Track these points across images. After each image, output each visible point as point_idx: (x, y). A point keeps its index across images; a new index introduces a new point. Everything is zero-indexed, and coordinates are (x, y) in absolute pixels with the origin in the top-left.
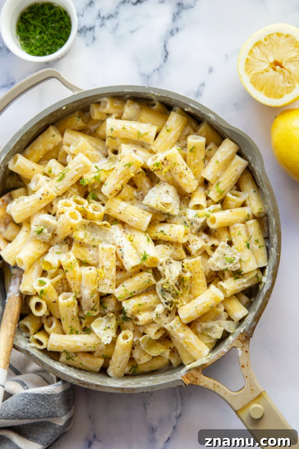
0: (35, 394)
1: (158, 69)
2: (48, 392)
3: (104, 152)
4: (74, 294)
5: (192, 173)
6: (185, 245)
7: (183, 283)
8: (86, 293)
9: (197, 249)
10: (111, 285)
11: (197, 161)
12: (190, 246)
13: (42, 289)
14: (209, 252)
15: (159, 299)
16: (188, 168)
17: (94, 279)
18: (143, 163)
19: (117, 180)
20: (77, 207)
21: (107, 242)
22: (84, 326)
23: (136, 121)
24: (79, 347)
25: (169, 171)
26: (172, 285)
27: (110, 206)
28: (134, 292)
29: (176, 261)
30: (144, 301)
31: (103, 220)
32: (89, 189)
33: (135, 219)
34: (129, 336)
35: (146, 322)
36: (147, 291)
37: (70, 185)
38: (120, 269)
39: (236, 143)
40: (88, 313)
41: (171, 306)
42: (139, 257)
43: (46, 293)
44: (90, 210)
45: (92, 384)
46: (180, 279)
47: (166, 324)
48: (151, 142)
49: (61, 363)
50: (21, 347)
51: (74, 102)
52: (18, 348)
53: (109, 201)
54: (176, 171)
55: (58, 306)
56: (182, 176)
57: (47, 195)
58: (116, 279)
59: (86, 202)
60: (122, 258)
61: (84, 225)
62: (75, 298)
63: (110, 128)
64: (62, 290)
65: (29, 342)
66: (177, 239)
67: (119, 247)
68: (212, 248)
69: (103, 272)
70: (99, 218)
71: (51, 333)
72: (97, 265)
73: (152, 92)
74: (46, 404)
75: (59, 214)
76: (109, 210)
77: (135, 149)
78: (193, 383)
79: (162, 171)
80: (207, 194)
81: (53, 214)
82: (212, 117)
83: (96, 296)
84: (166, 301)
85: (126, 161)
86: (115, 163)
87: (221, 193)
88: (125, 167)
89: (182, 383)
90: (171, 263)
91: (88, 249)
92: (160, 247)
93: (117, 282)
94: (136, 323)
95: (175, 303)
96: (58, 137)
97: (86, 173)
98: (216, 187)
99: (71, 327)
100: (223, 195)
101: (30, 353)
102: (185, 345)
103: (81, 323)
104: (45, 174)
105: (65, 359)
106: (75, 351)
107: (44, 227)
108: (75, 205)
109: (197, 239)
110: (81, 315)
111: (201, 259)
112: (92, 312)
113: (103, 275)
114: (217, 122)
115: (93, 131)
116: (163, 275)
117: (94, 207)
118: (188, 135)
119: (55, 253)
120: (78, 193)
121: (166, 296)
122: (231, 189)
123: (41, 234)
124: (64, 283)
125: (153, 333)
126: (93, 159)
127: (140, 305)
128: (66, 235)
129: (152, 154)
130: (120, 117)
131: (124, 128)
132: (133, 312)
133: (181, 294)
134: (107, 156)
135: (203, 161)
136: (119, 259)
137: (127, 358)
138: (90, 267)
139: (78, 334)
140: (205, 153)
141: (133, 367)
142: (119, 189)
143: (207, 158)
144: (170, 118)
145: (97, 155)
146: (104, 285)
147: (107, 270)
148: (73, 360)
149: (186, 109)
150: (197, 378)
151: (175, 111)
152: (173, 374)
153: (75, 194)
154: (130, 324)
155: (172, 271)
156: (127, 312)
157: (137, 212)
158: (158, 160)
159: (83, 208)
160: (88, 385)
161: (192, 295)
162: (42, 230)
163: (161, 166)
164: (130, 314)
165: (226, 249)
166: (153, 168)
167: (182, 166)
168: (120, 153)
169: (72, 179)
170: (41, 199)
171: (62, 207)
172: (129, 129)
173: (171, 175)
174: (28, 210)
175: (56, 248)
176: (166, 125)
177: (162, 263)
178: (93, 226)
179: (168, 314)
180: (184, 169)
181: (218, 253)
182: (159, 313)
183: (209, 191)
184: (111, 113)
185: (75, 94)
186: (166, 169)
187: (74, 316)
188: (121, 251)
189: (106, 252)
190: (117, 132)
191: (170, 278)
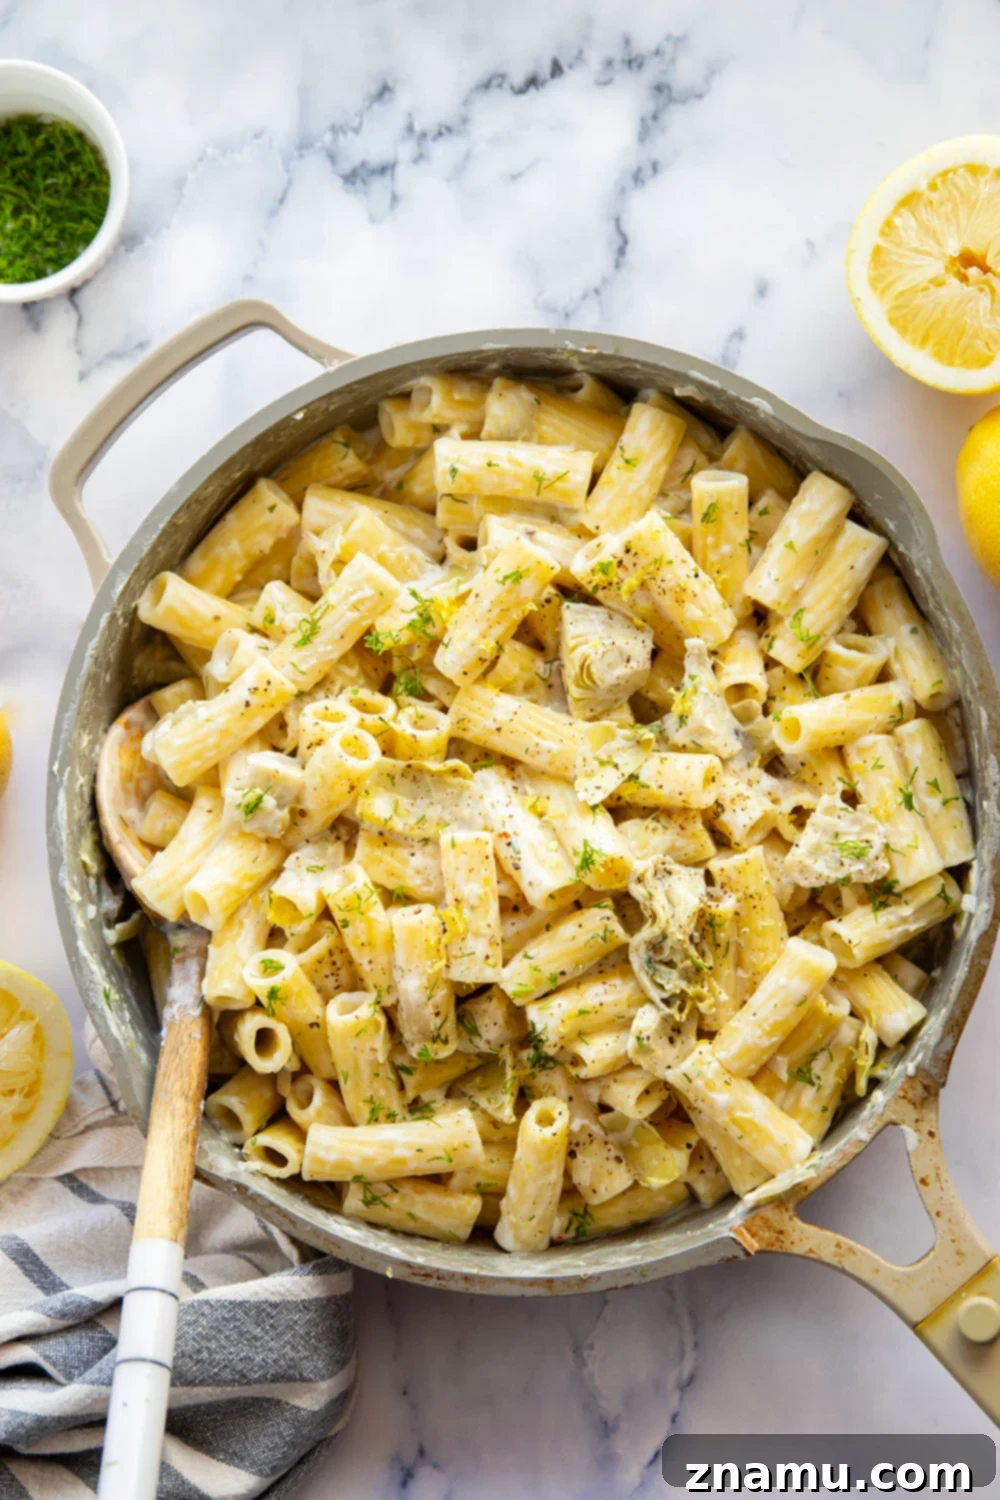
0: (231, 1303)
1: (597, 292)
2: (273, 1293)
3: (434, 546)
4: (372, 996)
5: (713, 586)
6: (711, 815)
7: (714, 933)
8: (411, 988)
9: (749, 823)
10: (487, 957)
11: (726, 549)
12: (726, 817)
13: (273, 984)
14: (787, 830)
15: (643, 991)
16: (701, 572)
17: (433, 940)
18: (558, 568)
19: (483, 626)
20: (363, 720)
21: (466, 824)
22: (411, 1094)
23: (526, 440)
24: (402, 1161)
25: (643, 585)
26: (679, 940)
27: (465, 711)
28: (563, 973)
29: (687, 865)
30: (596, 1001)
31: (448, 757)
32: (397, 666)
33: (545, 744)
34: (555, 1114)
35: (607, 1066)
36: (603, 968)
37: (336, 655)
38: (513, 905)
39: (844, 484)
40: (423, 1052)
41: (681, 1010)
42: (569, 860)
43: (287, 997)
44: (404, 726)
45: (452, 1275)
46: (703, 921)
47: (669, 1067)
48: (579, 501)
49: (348, 1217)
50: (219, 1174)
51: (330, 396)
52: (210, 1178)
53: (460, 696)
54: (663, 585)
55: (326, 1038)
56: (685, 596)
57: (266, 690)
58: (503, 941)
59: (388, 704)
60: (517, 868)
61: (388, 775)
62: (378, 1007)
63: (447, 466)
64: (336, 985)
65: (242, 1158)
66: (683, 797)
67: (505, 835)
68: (794, 817)
69: (461, 916)
70: (433, 751)
71: (310, 1124)
72: (437, 900)
73: (570, 346)
74: (267, 1332)
75: (309, 747)
76: (462, 725)
77: (531, 528)
78: (770, 1248)
79: (619, 589)
80: (766, 649)
81: (290, 749)
82: (764, 406)
83: (442, 993)
84: (665, 995)
85: (504, 565)
86: (471, 576)
87: (811, 642)
88: (503, 583)
89: (737, 1248)
90: (670, 873)
91: (405, 852)
92: (632, 826)
93: (507, 947)
94: (574, 1072)
95: (692, 998)
96: (286, 512)
97: (383, 613)
98: (792, 627)
99: (371, 1100)
100: (815, 648)
101: (250, 1192)
102: (735, 1132)
103: (402, 1087)
104: (254, 630)
105: (361, 1205)
106: (388, 1176)
107: (266, 792)
108: (355, 716)
109: (746, 793)
110: (400, 1060)
111: (765, 855)
112: (435, 1046)
113: (461, 927)
114: (781, 422)
115: (394, 484)
116: (647, 914)
117: (415, 719)
118: (691, 472)
119: (305, 871)
120: (362, 681)
121: (662, 978)
122: (841, 630)
123: (257, 813)
124: (339, 964)
125: (632, 1101)
126: (400, 571)
127: (582, 1013)
128: (335, 811)
129: (583, 539)
130: (474, 434)
131: (489, 465)
132: (562, 1038)
133: (710, 968)
134: (442, 559)
135: (746, 549)
136: (505, 873)
137: (555, 1185)
138: (415, 907)
139: (394, 1122)
140: (751, 523)
141: (575, 1214)
142: (489, 656)
143: (757, 539)
144: (631, 422)
145: (413, 558)
146: (465, 959)
147: (473, 908)
148: (386, 1205)
149: (678, 392)
150: (781, 1232)
151: (645, 401)
152: (703, 1225)
153: (353, 682)
154: (556, 1079)
155: (675, 899)
156: (543, 1037)
157: (551, 723)
158: (605, 556)
159: (380, 722)
160: (439, 1278)
161: (746, 971)
162: (260, 799)
163: (615, 574)
164: (555, 1046)
165: (839, 817)
166: (590, 582)
167: (681, 568)
168: (485, 543)
169: (342, 637)
170: (247, 704)
171: (316, 724)
172: (506, 466)
173: (649, 597)
174: (211, 741)
175: (305, 855)
176: (619, 444)
177: (643, 875)
178: (418, 777)
179: (674, 1035)
180: (688, 576)
181: (816, 831)
182: (644, 1035)
183: (773, 638)
184: (446, 422)
185: (331, 369)
186: (631, 581)
187: (378, 1064)
188: (510, 849)
189: (465, 853)
190: (469, 479)
191: (671, 921)
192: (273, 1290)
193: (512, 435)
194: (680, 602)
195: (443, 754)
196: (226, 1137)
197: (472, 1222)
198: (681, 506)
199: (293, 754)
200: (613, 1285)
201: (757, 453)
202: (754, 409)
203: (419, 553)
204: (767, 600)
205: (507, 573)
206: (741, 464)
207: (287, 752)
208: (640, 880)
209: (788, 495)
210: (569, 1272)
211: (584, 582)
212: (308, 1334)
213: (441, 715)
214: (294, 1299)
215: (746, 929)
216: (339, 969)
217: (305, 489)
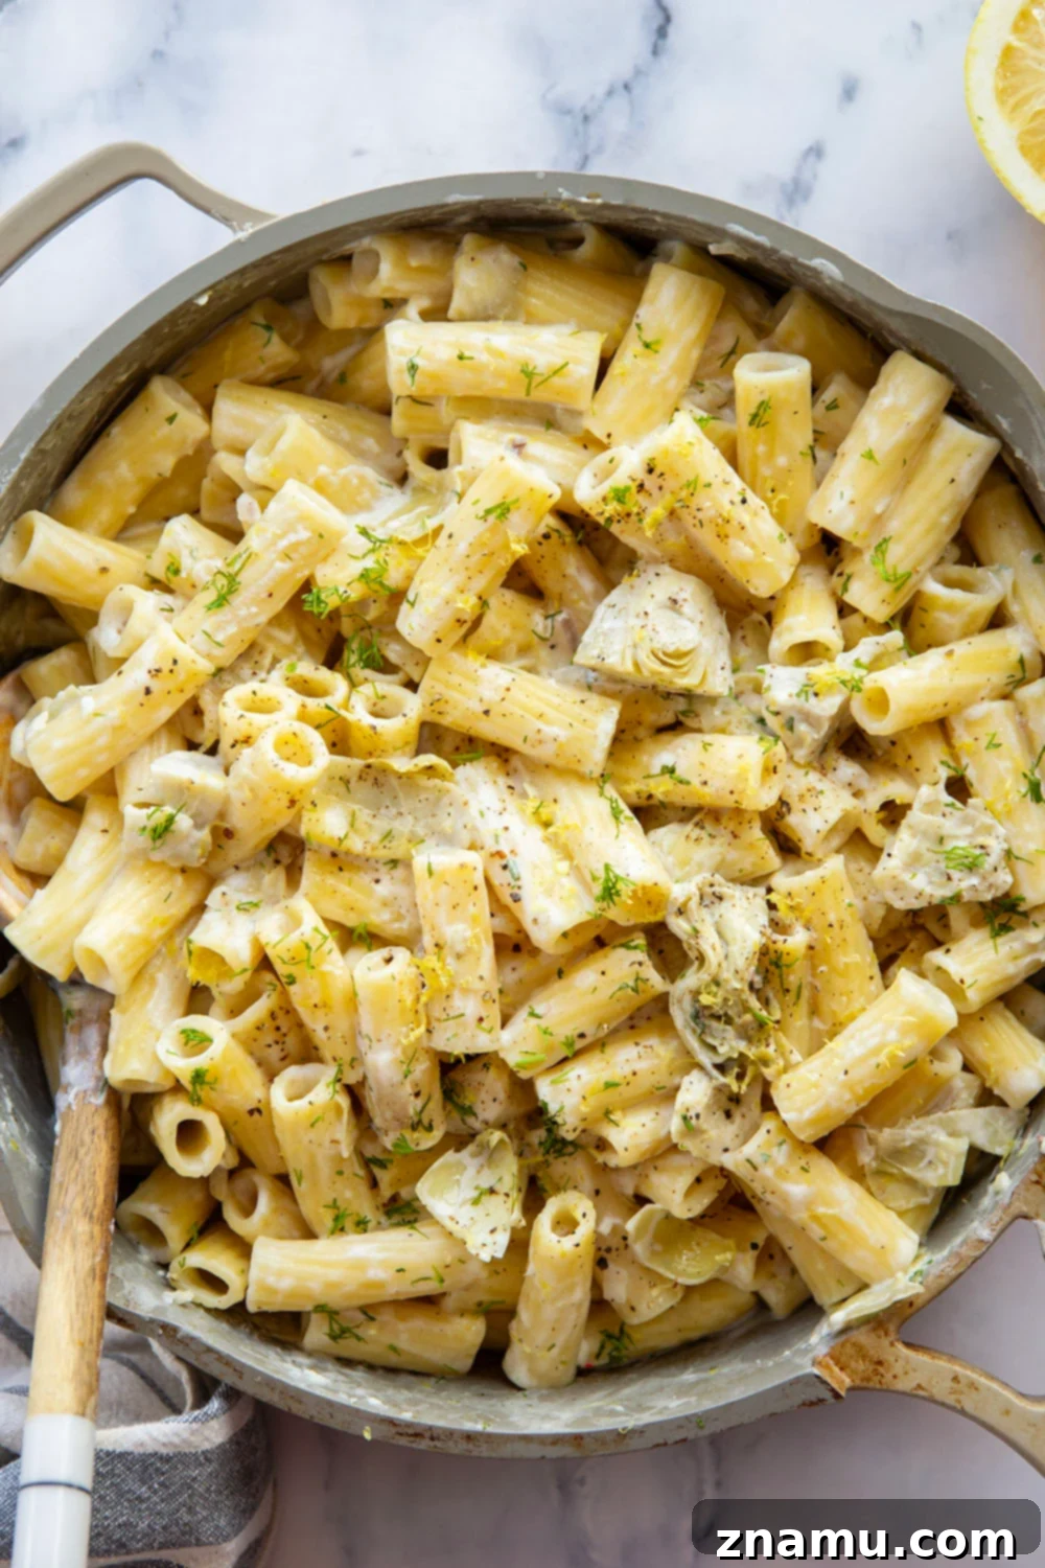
3: (391, 461)
4: (330, 1072)
5: (766, 513)
6: (774, 815)
7: (781, 976)
8: (383, 1062)
9: (825, 828)
10: (481, 1020)
11: (782, 461)
12: (793, 820)
13: (198, 1067)
14: (875, 832)
15: (688, 1053)
16: (750, 495)
17: (409, 1000)
18: (557, 494)
19: (460, 578)
20: (304, 706)
21: (448, 840)
22: (386, 1192)
23: (510, 318)
24: (380, 1285)
25: (672, 513)
26: (736, 990)
27: (439, 688)
28: (582, 1036)
29: (742, 884)
30: (628, 1070)
31: (418, 752)
32: (346, 626)
33: (551, 731)
34: (578, 1215)
35: (645, 1153)
36: (635, 1022)
37: (263, 619)
38: (512, 945)
39: (940, 368)
40: (400, 1143)
41: (740, 1077)
42: (588, 889)
43: (216, 1080)
44: (359, 715)
45: (450, 1434)
46: (766, 961)
47: (726, 1150)
48: (583, 401)
49: (310, 1354)
50: (138, 1312)
51: (242, 272)
52: (127, 1317)
53: (432, 668)
54: (700, 515)
55: (271, 1127)
56: (729, 529)
57: (171, 671)
58: (501, 991)
59: (336, 681)
60: (516, 899)
61: (341, 779)
62: (338, 1086)
63: (403, 361)
64: (282, 1054)
65: (170, 1286)
66: (735, 797)
67: (500, 854)
68: (882, 815)
69: (443, 968)
70: (399, 744)
71: (255, 1237)
72: (411, 941)
73: (565, 195)
75: (233, 746)
76: (437, 707)
77: (518, 437)
78: (865, 1384)
79: (640, 520)
80: (839, 593)
81: (208, 744)
82: (830, 270)
83: (423, 1068)
84: (719, 1060)
85: (484, 494)
86: (442, 505)
87: (899, 582)
88: (484, 518)
89: (822, 1387)
90: (720, 898)
91: (366, 879)
92: (669, 835)
93: (507, 1000)
94: (601, 1158)
95: (753, 1063)
96: (191, 423)
97: (325, 559)
98: (873, 563)
99: (334, 1205)
100: (905, 590)
101: (179, 1336)
102: (816, 1231)
103: (374, 1184)
104: (154, 583)
105: (326, 1339)
106: (362, 1302)
107: (179, 810)
108: (292, 701)
109: (819, 786)
110: (370, 1151)
111: (846, 866)
112: (416, 1135)
113: (444, 981)
114: (852, 290)
115: (335, 375)
116: (692, 955)
117: (374, 699)
118: (734, 353)
119: (235, 912)
120: (301, 649)
121: (714, 1037)
122: (941, 561)
123: (168, 837)
124: (284, 1030)
125: (678, 1197)
126: (347, 501)
127: (609, 1085)
128: (272, 831)
129: (591, 449)
130: (437, 313)
131: (461, 357)
132: (585, 1119)
133: (778, 1022)
134: (402, 479)
135: (809, 459)
136: (502, 904)
137: (579, 1306)
138: (384, 952)
139: (365, 1231)
140: (815, 421)
141: (609, 1336)
142: (469, 616)
143: (826, 441)
144: (649, 291)
145: (362, 478)
146: (451, 1022)
147: (459, 956)
148: (359, 1338)
149: (713, 249)
150: (880, 1363)
151: (667, 258)
152: (777, 1350)
153: (290, 650)
154: (576, 1167)
155: (729, 935)
156: (559, 1120)
157: (557, 700)
158: (620, 479)
159: (327, 711)
160: (432, 1439)
161: (823, 1021)
162: (171, 820)
163: (635, 501)
164: (575, 1130)
165: (944, 815)
166: (602, 513)
167: (722, 488)
168: (459, 462)
169: (270, 595)
170: (148, 691)
171: (242, 716)
172: (485, 358)
173: (681, 530)
174: (102, 741)
175: (234, 888)
176: (635, 320)
177: (685, 904)
178: (381, 779)
179: (732, 1106)
180: (732, 503)
181: (914, 836)
182: (692, 1113)
183: (849, 578)
184: (400, 295)
185: (242, 235)
186: (656, 511)
187: (341, 1159)
188: (507, 873)
189: (446, 883)
190: (434, 377)
191: (724, 965)
193: (491, 312)
194: (722, 537)
195: (413, 747)
196: (146, 1256)
197: (474, 1351)
198: (722, 399)
199: (213, 751)
200: (661, 1441)
201: (822, 326)
202: (816, 273)
203: (370, 473)
204: (839, 529)
205: (489, 505)
206: (800, 342)
207: (203, 749)
208: (680, 912)
209: (866, 381)
210: (604, 1424)
211: (593, 513)
213: (406, 693)
215: (823, 968)
216: (285, 1035)
217: (216, 386)
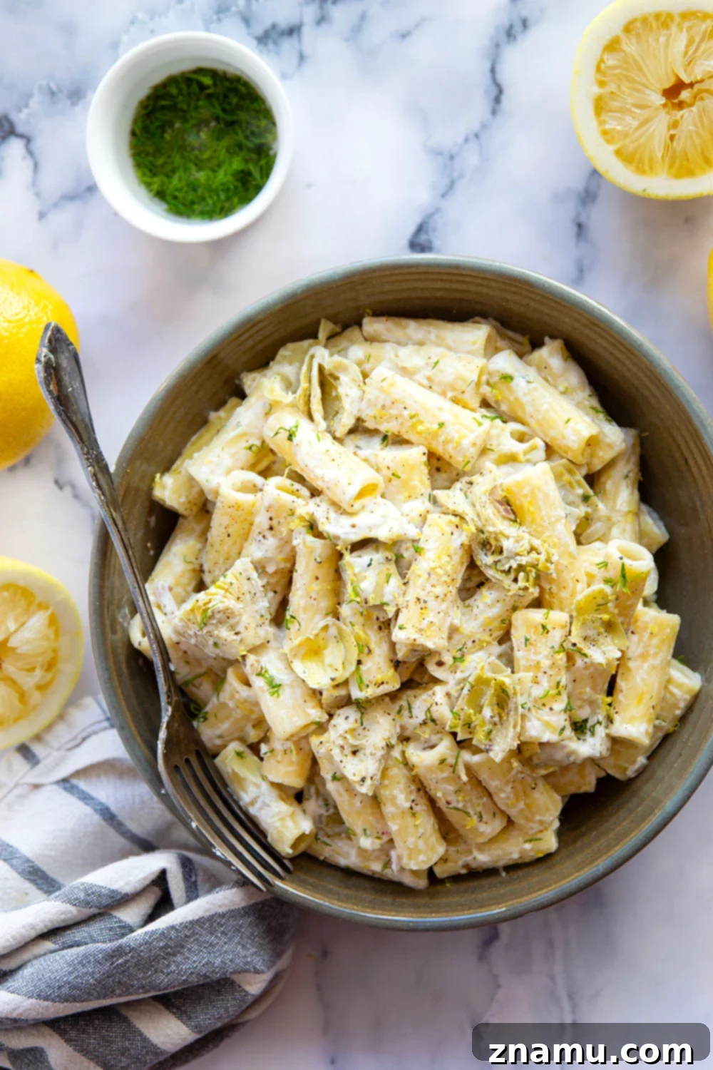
1: (477, 136)
74: (220, 939)
192: (220, 903)
212: (252, 934)
214: (237, 907)
